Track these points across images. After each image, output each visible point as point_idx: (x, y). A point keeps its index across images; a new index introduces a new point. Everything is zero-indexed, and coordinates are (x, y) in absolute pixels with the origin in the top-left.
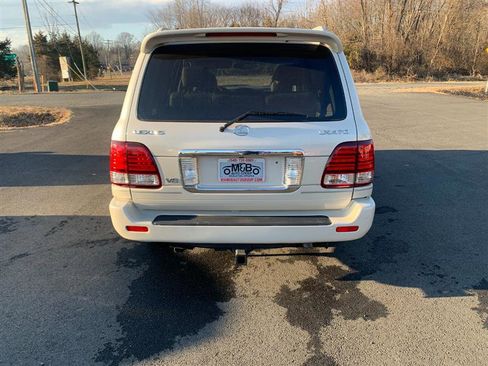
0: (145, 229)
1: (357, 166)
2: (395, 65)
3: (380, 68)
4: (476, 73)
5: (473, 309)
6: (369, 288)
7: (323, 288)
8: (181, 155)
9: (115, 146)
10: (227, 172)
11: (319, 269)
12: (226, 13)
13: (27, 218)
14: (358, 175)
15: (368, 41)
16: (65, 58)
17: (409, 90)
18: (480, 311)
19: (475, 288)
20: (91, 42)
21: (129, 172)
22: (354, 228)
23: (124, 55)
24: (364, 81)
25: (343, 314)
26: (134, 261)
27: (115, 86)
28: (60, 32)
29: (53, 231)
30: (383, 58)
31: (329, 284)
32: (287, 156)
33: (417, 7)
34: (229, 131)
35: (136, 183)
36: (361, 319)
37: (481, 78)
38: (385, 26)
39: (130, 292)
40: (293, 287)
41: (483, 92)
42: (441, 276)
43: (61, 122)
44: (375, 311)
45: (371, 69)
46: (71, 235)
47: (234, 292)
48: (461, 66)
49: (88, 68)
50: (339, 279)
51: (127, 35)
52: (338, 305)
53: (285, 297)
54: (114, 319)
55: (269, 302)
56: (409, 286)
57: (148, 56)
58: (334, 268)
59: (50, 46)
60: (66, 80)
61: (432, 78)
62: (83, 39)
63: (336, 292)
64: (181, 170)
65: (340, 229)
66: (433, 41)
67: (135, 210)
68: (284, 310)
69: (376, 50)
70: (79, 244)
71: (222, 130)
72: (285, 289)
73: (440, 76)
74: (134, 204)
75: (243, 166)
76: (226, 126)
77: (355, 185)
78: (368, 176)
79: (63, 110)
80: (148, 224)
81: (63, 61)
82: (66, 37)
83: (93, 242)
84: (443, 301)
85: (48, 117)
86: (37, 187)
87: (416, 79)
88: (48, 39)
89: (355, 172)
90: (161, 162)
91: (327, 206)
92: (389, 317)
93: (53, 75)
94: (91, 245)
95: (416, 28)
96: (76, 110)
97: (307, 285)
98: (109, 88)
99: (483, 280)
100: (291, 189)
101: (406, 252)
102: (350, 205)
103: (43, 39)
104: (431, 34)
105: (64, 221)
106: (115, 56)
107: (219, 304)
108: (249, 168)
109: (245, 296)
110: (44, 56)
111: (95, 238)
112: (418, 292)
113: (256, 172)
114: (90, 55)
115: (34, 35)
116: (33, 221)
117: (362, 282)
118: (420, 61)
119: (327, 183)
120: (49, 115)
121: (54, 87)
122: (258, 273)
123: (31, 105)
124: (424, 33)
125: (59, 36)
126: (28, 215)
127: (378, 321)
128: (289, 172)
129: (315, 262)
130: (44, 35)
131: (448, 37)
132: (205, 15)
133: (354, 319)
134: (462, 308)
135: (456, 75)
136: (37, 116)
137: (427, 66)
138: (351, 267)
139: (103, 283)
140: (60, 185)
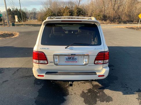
0: (43, 76)
1: (104, 58)
2: (112, 19)
3: (108, 20)
4: (135, 22)
5: (137, 98)
6: (107, 92)
7: (94, 92)
8: (54, 55)
9: (34, 52)
10: (67, 60)
11: (93, 85)
12: (64, 3)
13: (7, 68)
14: (105, 61)
15: (105, 12)
16: (16, 16)
17: (116, 27)
18: (138, 99)
19: (137, 92)
20: (24, 11)
21: (38, 60)
22: (103, 76)
23: (34, 14)
24: (103, 24)
25: (100, 100)
26: (39, 83)
27: (31, 25)
28: (15, 8)
29: (15, 72)
30: (109, 17)
31: (96, 90)
32: (84, 55)
33: (119, 3)
34: (68, 48)
35: (41, 63)
36: (105, 102)
37: (137, 23)
38: (110, 8)
39: (38, 93)
40: (86, 91)
41: (137, 28)
42: (127, 88)
43: (16, 36)
44: (109, 99)
45: (105, 20)
46: (20, 74)
47: (68, 93)
48: (131, 20)
49: (23, 18)
50: (99, 89)
51: (35, 9)
52: (98, 97)
53: (83, 95)
54: (34, 102)
55: (79, 96)
56: (118, 91)
57: (44, 26)
58: (97, 85)
59: (12, 12)
60: (17, 22)
61: (123, 23)
62: (22, 10)
63: (98, 93)
64: (54, 59)
65: (99, 76)
66: (123, 12)
67: (40, 70)
68: (83, 99)
69: (107, 15)
70: (22, 77)
71: (66, 48)
72: (83, 92)
73: (125, 22)
74: (40, 69)
75: (72, 58)
76: (67, 47)
77: (104, 63)
78: (107, 61)
79: (17, 32)
80: (44, 74)
81: (16, 17)
82: (17, 9)
83: (27, 76)
84: (128, 96)
85: (12, 35)
86: (9, 58)
87: (118, 23)
88: (12, 10)
89: (104, 60)
90: (48, 57)
91: (95, 69)
92: (113, 101)
93: (13, 21)
94: (26, 77)
95: (118, 9)
96: (20, 33)
97: (90, 91)
98: (30, 25)
99: (139, 89)
100: (85, 65)
101: (117, 80)
102: (102, 69)
103: (10, 10)
104: (123, 10)
105: (18, 69)
106: (31, 15)
107: (64, 97)
108: (73, 59)
109: (72, 94)
110: (10, 15)
111: (27, 75)
112: (121, 93)
113: (75, 60)
114: (24, 15)
115: (7, 9)
116: (9, 69)
117: (105, 90)
118: (119, 18)
119: (96, 63)
120: (12, 34)
121: (13, 25)
122: (75, 87)
123: (7, 31)
124: (121, 10)
125: (15, 9)
126: (7, 67)
127: (110, 102)
128: (85, 60)
129: (91, 83)
130: (10, 9)
131: (127, 11)
132: (58, 4)
133: (103, 102)
134: (133, 98)
135: (129, 22)
136: (9, 34)
137: (121, 19)
138: (102, 85)
139: (30, 90)
140: (16, 57)
